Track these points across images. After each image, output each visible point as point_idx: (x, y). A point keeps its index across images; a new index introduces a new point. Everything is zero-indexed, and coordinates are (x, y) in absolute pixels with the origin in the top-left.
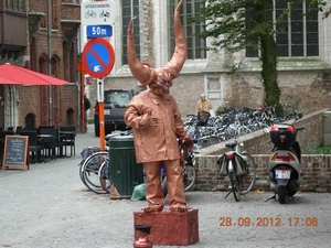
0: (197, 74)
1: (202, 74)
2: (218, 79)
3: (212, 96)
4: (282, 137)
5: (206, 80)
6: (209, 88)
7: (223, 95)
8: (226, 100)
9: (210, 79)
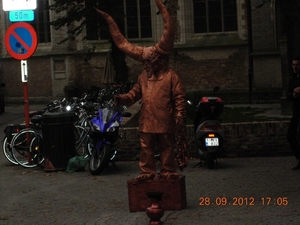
0: (42, 57)
1: (47, 57)
2: (63, 61)
3: (58, 76)
4: (213, 108)
5: (52, 62)
6: (55, 69)
7: (68, 75)
8: (70, 79)
9: (55, 61)
